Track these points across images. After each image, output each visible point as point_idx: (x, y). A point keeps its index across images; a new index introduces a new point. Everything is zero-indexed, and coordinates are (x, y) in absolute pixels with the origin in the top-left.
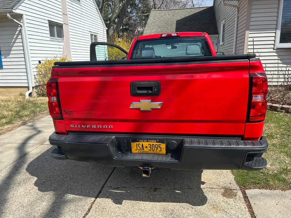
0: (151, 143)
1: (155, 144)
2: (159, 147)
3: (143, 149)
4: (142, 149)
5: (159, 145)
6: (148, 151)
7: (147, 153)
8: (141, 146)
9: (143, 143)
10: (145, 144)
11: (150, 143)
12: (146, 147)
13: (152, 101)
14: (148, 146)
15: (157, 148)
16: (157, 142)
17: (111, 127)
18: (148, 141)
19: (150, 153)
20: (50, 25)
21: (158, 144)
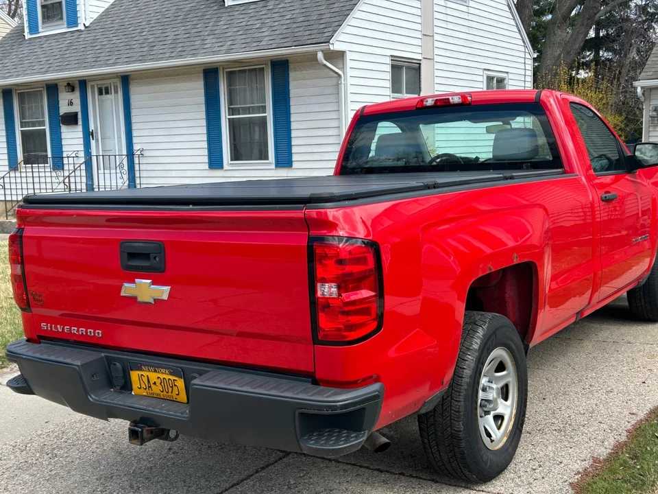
0: (162, 376)
1: (167, 377)
2: (175, 385)
3: (151, 387)
4: (149, 387)
5: (174, 380)
6: (159, 392)
7: (158, 398)
8: (145, 379)
9: (148, 373)
10: (153, 376)
11: (160, 375)
12: (155, 383)
13: (153, 283)
14: (158, 382)
15: (172, 387)
16: (171, 374)
17: (98, 333)
18: (155, 371)
19: (162, 397)
20: (393, 67)
21: (172, 378)
